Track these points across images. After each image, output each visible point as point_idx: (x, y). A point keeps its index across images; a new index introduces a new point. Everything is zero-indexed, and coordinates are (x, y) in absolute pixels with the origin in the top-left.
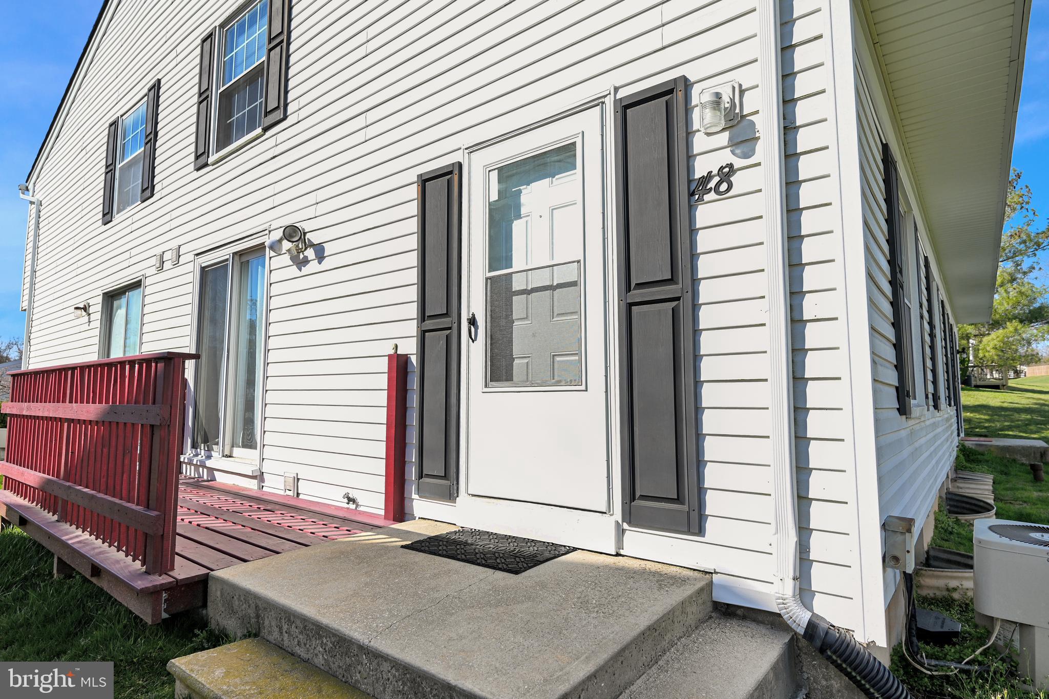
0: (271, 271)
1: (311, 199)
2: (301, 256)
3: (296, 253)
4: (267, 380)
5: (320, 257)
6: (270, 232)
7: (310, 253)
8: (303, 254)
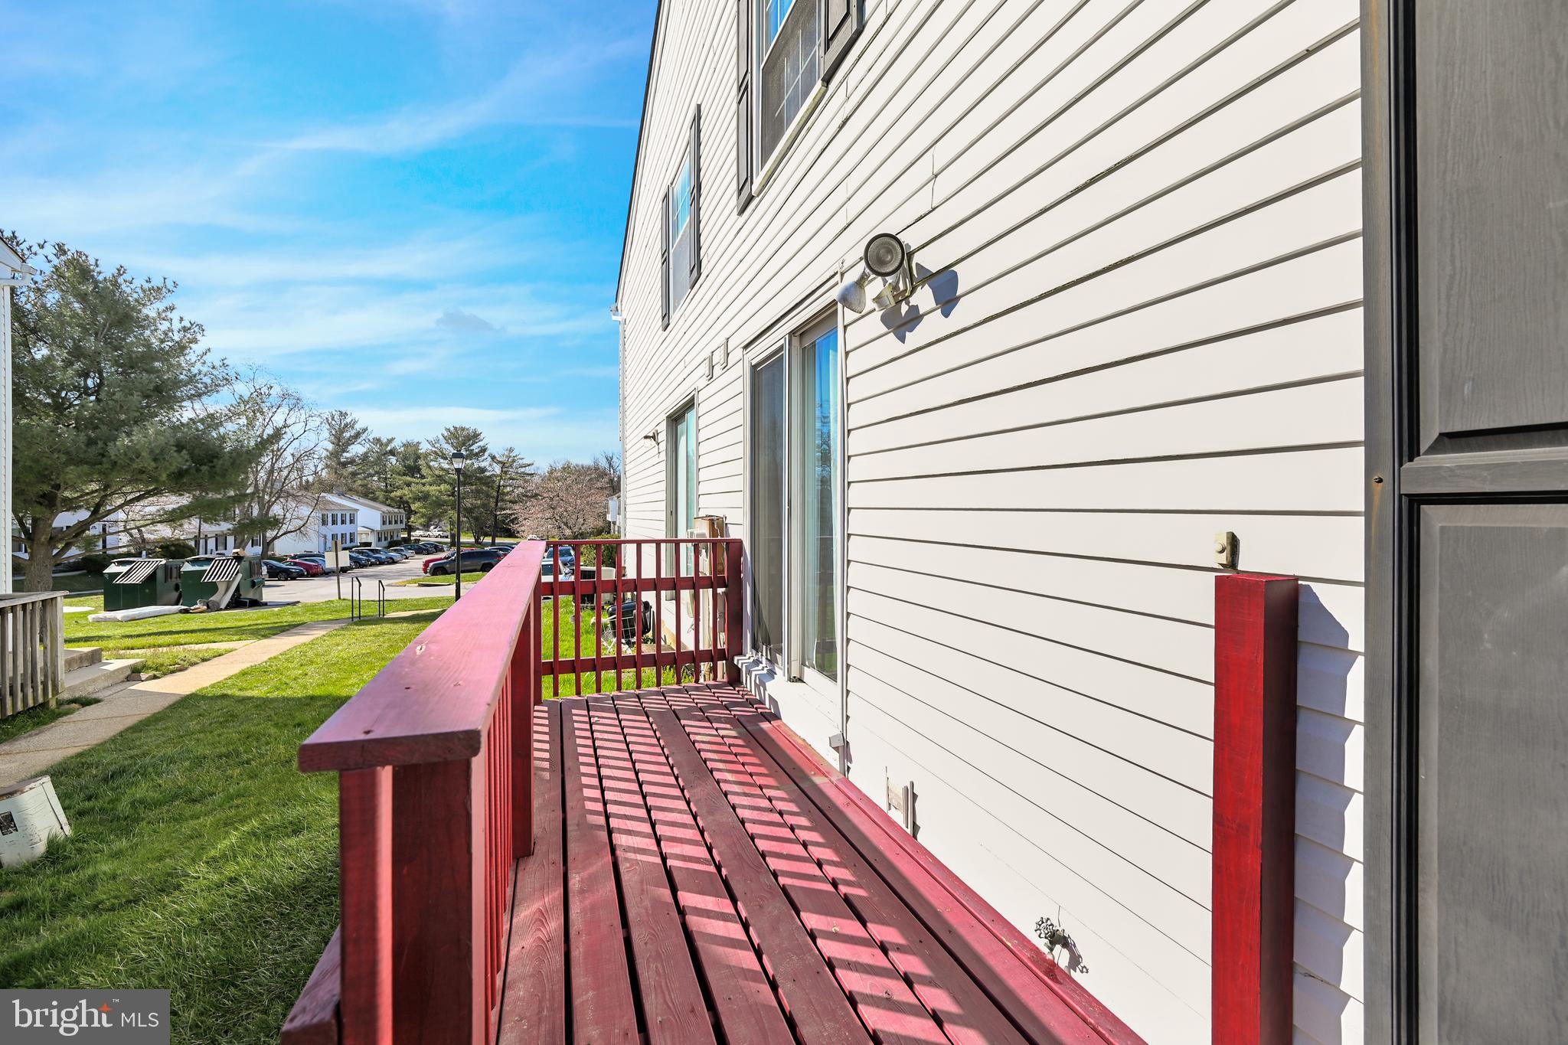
0: (847, 354)
1: (923, 170)
2: (904, 308)
3: (893, 304)
4: (848, 567)
5: (947, 301)
6: (842, 275)
7: (924, 298)
8: (908, 303)
